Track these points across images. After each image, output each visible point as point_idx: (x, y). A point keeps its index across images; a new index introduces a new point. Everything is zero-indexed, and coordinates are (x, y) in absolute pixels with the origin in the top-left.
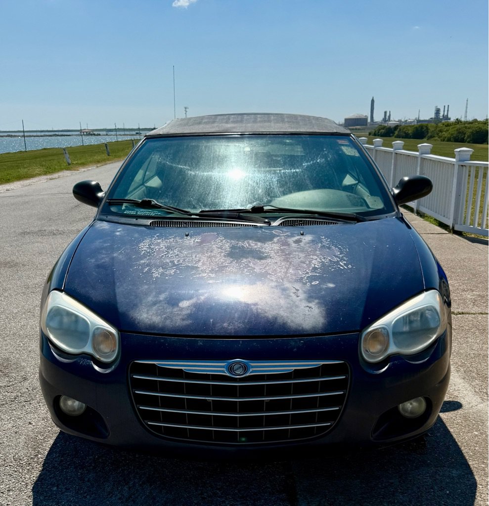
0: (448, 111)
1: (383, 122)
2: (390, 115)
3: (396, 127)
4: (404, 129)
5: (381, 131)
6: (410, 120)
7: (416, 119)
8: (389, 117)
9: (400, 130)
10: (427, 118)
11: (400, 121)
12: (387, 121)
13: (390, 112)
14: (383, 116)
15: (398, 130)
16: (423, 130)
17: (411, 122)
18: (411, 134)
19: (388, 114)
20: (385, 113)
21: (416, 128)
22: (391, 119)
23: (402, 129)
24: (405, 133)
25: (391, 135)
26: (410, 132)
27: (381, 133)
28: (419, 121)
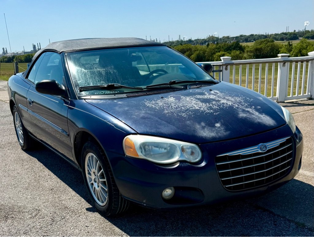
0: (40, 46)
1: (4, 54)
2: (6, 50)
3: (13, 57)
4: (18, 57)
5: (5, 59)
6: (19, 53)
7: (23, 51)
8: (6, 51)
9: (16, 58)
10: (29, 51)
11: (14, 53)
12: (6, 53)
13: (6, 48)
14: (2, 51)
15: (15, 58)
16: (30, 57)
17: (20, 54)
18: (24, 60)
19: (5, 50)
20: (3, 49)
21: (26, 56)
22: (8, 52)
23: (17, 57)
24: (20, 60)
25: (12, 61)
26: (23, 59)
27: (5, 61)
28: (25, 53)
